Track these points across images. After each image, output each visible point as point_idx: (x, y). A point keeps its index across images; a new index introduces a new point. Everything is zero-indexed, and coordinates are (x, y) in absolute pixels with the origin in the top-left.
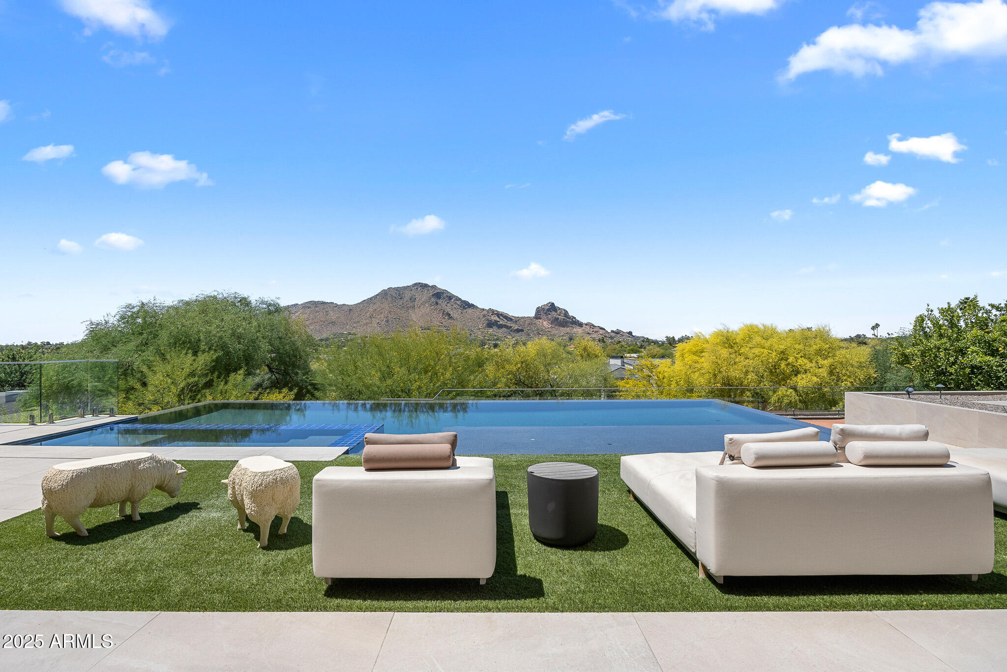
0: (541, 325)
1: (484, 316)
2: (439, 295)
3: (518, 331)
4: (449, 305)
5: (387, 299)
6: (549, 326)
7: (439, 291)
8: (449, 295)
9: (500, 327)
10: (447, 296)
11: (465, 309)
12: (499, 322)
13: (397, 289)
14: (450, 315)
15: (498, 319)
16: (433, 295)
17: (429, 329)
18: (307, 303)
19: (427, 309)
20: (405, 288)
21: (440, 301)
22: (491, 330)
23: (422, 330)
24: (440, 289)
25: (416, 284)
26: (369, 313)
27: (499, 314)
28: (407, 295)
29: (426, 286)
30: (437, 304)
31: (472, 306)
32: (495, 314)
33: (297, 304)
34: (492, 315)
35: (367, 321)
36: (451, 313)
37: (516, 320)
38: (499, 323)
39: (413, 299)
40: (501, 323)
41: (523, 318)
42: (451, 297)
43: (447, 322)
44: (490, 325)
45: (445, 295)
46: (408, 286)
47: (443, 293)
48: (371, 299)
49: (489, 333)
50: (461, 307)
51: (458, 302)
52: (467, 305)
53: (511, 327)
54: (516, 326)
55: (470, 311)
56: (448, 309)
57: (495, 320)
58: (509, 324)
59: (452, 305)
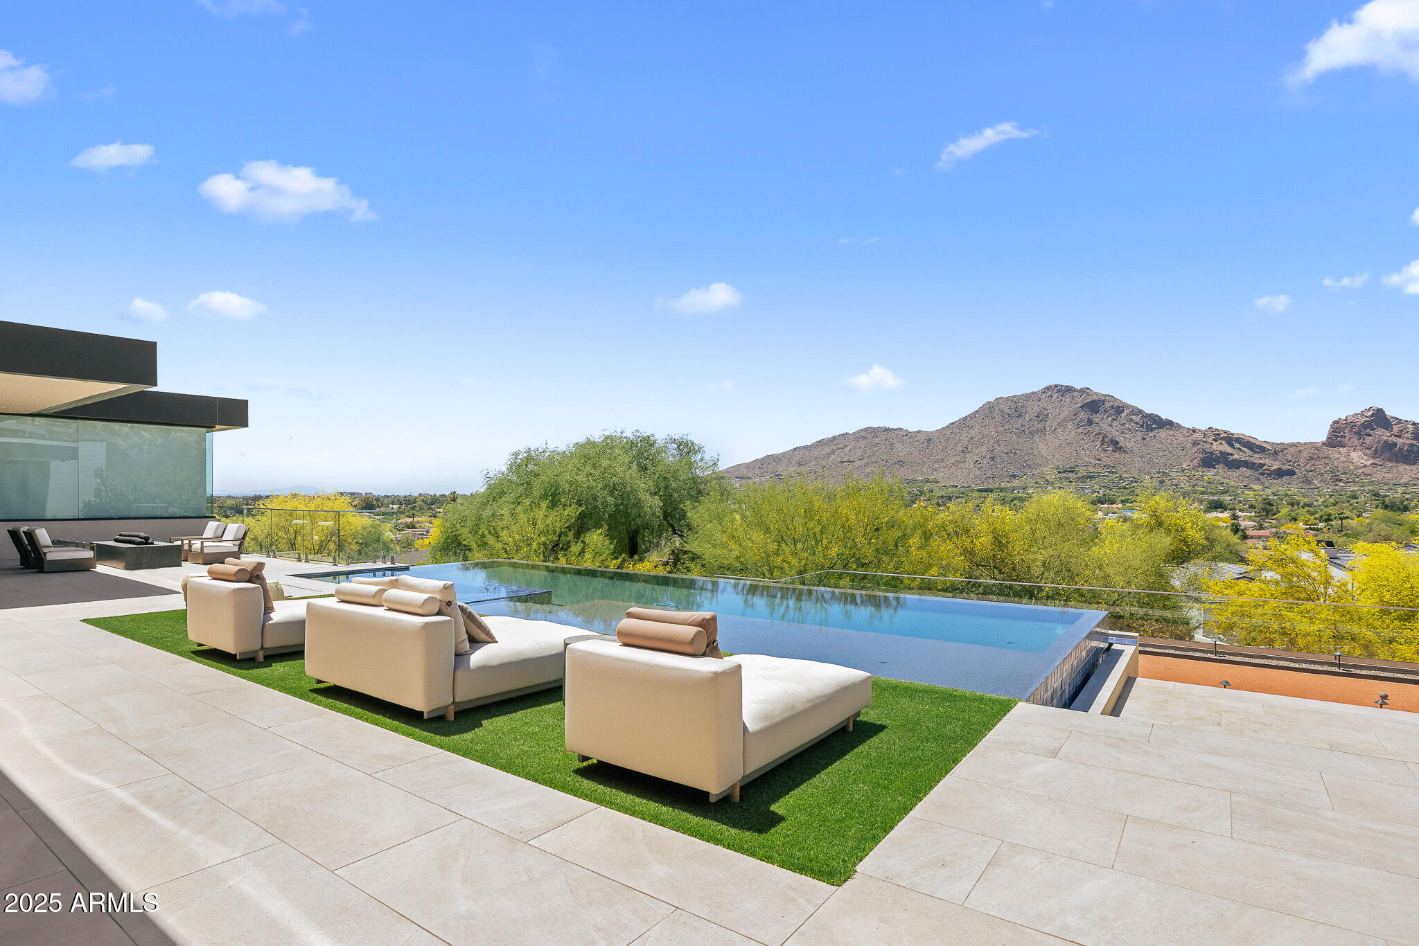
0: (1342, 459)
1: (1195, 443)
2: (1095, 406)
3: (1280, 473)
4: (1115, 423)
5: (993, 418)
6: (1368, 463)
7: (1095, 398)
8: (1116, 404)
9: (1236, 465)
10: (1112, 407)
11: (1152, 430)
12: (1232, 455)
13: (1013, 400)
14: (1117, 443)
15: (1229, 449)
16: (1082, 407)
17: (1073, 472)
18: (861, 430)
19: (1070, 433)
20: (1028, 397)
21: (1096, 418)
22: (1210, 474)
23: (1059, 472)
24: (1097, 394)
25: (1048, 388)
26: (960, 445)
27: (1230, 439)
28: (1032, 409)
29: (1069, 389)
30: (1090, 422)
31: (1169, 424)
32: (1223, 439)
33: (847, 434)
34: (1215, 440)
35: (958, 458)
36: (1121, 439)
37: (1276, 451)
38: (1231, 458)
39: (1041, 416)
40: (1236, 456)
41: (1293, 445)
42: (1119, 409)
43: (1110, 457)
44: (1210, 461)
45: (1108, 405)
46: (1034, 393)
47: (1104, 401)
48: (964, 419)
49: (1206, 478)
50: (1142, 426)
51: (1137, 418)
52: (1155, 423)
53: (1262, 465)
54: (1275, 463)
55: (1162, 434)
56: (1114, 433)
57: (1221, 452)
58: (1257, 459)
59: (1123, 425)
